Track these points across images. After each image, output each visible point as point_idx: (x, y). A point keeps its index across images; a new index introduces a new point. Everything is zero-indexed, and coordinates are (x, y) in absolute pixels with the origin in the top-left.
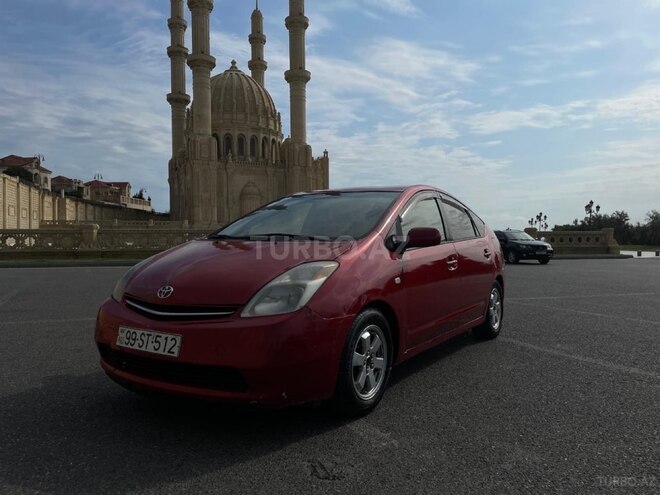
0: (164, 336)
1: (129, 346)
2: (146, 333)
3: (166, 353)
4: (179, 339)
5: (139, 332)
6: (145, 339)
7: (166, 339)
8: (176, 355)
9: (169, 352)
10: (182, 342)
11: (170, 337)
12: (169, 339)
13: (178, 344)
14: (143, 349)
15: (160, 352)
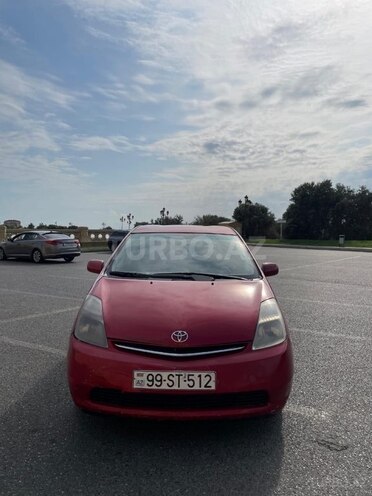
0: (196, 374)
1: (154, 387)
2: (174, 374)
3: (203, 388)
4: (213, 375)
5: (165, 375)
6: (175, 379)
7: (200, 376)
8: (213, 388)
9: (206, 386)
10: (217, 378)
11: (203, 374)
12: (203, 377)
13: (213, 378)
14: (175, 387)
15: (196, 387)
